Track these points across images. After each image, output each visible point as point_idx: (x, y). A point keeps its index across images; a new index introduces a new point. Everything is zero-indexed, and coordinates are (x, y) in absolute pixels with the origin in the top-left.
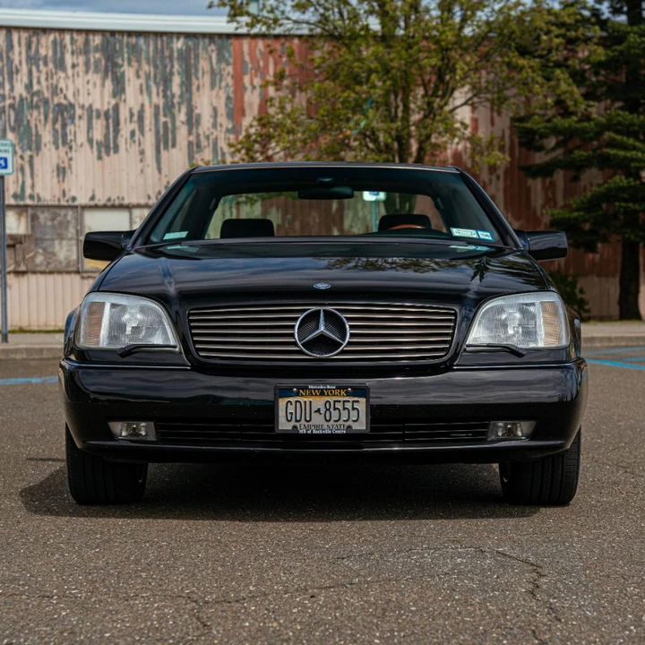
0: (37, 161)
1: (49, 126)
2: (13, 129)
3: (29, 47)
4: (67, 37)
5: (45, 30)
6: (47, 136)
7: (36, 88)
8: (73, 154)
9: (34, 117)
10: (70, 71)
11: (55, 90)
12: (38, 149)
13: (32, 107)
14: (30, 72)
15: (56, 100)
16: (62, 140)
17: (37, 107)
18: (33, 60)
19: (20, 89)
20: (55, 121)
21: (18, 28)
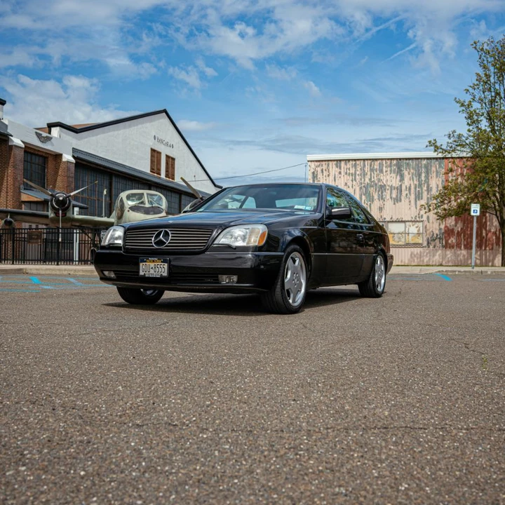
0: (372, 205)
1: (377, 193)
2: (364, 195)
3: (371, 166)
4: (384, 161)
5: (376, 160)
6: (376, 197)
7: (373, 180)
8: (385, 203)
9: (372, 190)
10: (385, 174)
11: (379, 180)
12: (373, 201)
13: (371, 186)
14: (371, 174)
15: (380, 184)
16: (382, 198)
17: (373, 186)
18: (372, 170)
19: (367, 180)
20: (379, 191)
21: (367, 160)
